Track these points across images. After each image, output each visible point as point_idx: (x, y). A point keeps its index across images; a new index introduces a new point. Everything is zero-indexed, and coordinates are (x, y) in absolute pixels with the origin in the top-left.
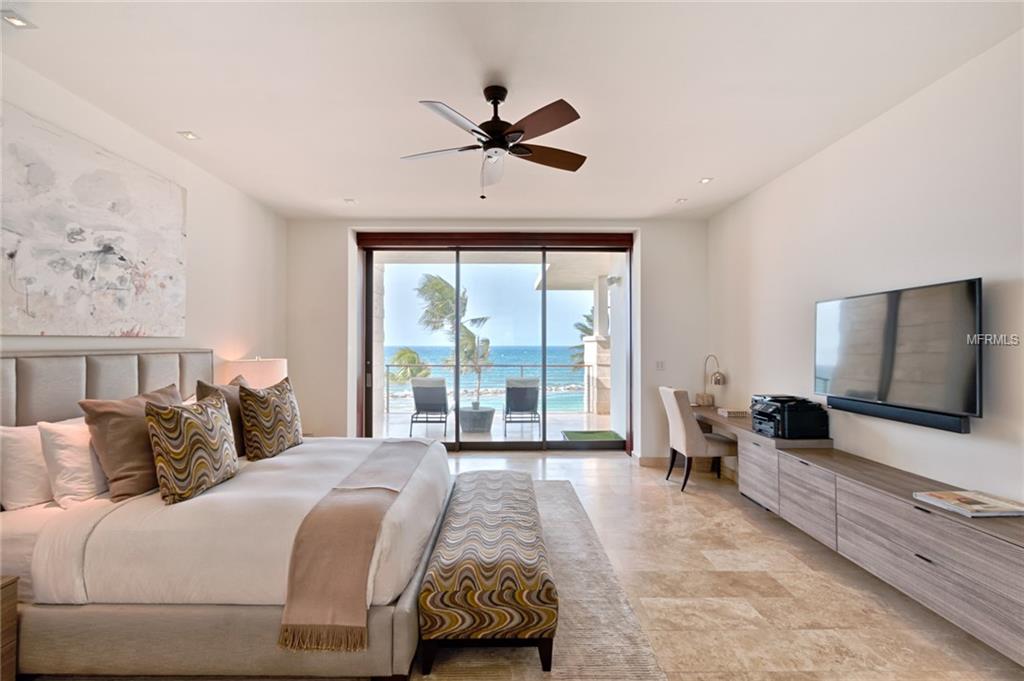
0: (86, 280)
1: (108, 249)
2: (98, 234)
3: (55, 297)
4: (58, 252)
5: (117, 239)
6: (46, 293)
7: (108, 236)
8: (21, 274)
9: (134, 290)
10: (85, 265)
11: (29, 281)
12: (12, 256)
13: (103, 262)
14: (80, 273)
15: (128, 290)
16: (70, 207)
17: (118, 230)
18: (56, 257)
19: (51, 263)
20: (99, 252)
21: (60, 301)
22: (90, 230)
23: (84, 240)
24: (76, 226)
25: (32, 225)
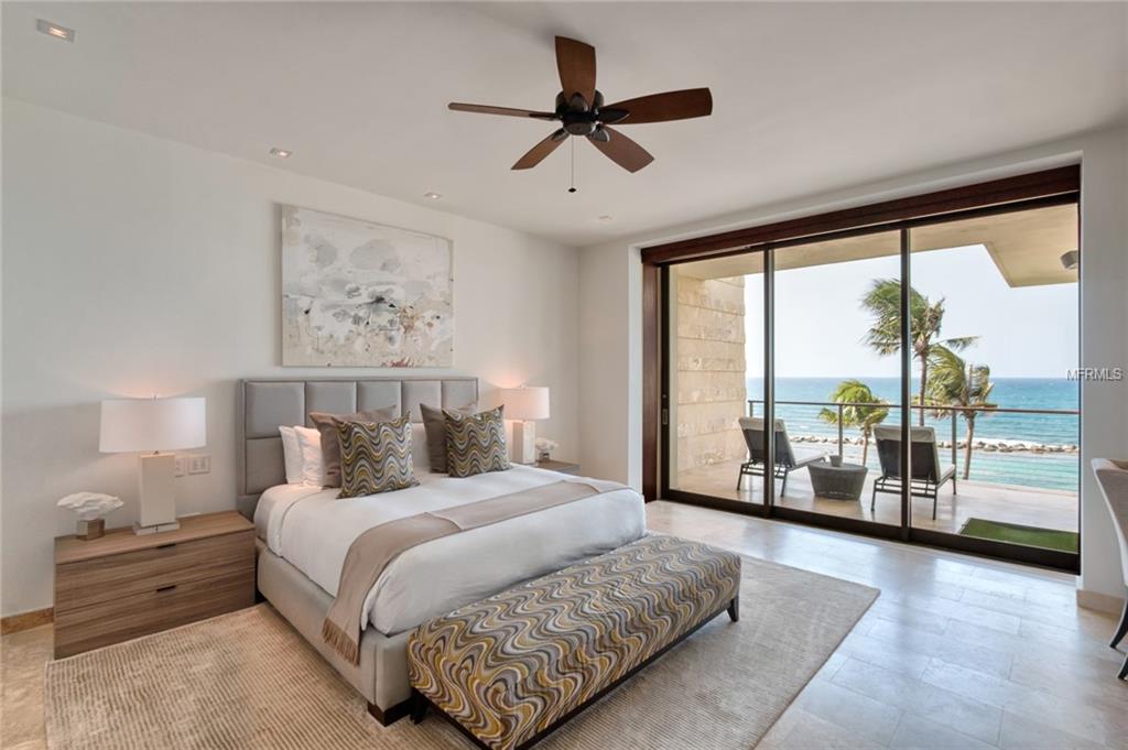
0: (362, 325)
1: (380, 300)
2: (370, 289)
3: (338, 339)
4: (339, 306)
5: (387, 292)
6: (331, 336)
7: (380, 290)
8: (313, 324)
9: (403, 330)
10: (361, 313)
11: (319, 328)
12: (307, 312)
13: (375, 311)
14: (357, 320)
15: (398, 330)
16: (349, 272)
17: (388, 283)
18: (338, 310)
19: (334, 315)
20: (372, 303)
21: (342, 341)
22: (364, 287)
23: (360, 295)
24: (353, 286)
25: (320, 289)
